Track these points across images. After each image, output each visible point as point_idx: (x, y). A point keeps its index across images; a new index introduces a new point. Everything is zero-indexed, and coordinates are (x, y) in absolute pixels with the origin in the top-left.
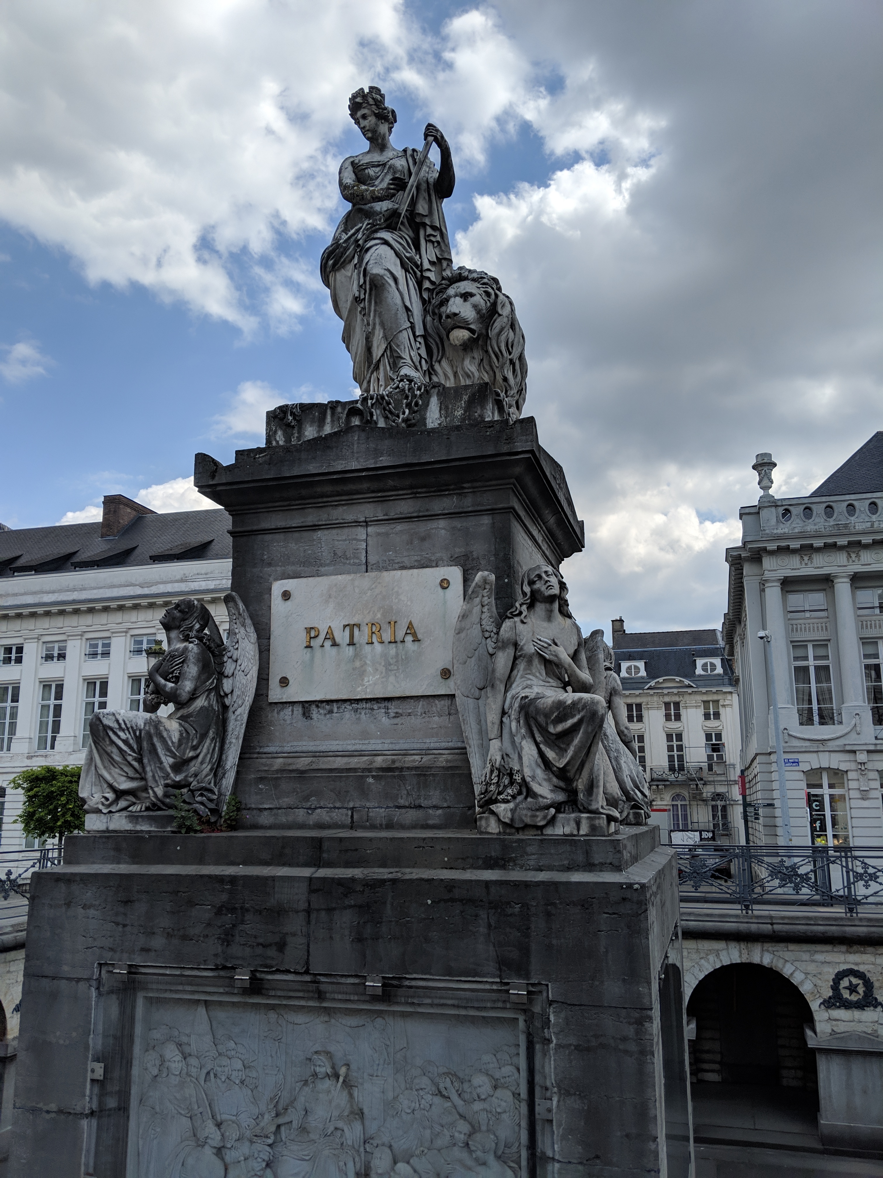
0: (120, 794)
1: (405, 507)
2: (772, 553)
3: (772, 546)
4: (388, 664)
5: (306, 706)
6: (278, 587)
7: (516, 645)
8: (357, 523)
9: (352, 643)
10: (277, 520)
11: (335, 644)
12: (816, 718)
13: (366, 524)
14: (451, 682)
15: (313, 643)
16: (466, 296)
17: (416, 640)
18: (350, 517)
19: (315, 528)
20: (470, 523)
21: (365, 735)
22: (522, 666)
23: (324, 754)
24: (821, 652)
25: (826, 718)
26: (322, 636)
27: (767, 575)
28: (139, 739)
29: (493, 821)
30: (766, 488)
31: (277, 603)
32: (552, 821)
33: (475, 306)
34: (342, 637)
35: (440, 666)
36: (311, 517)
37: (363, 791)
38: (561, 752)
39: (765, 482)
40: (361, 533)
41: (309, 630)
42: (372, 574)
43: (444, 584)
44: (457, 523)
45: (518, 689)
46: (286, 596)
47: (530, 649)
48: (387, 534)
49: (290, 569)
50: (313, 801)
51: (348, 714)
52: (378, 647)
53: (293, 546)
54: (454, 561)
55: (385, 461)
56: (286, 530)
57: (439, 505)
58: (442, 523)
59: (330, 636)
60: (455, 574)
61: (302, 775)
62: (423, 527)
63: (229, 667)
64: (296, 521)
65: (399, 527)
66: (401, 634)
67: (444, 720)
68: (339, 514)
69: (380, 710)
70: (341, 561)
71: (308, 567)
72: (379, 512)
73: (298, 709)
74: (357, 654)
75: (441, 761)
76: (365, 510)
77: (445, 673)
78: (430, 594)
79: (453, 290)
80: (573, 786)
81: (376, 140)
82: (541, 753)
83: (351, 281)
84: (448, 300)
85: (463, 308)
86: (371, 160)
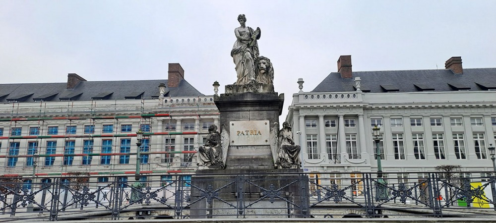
0: (205, 162)
1: (257, 108)
2: (302, 108)
3: (302, 106)
4: (255, 139)
5: (237, 146)
6: (231, 123)
7: (283, 136)
8: (247, 111)
9: (247, 134)
10: (230, 109)
11: (244, 135)
12: (313, 157)
13: (249, 111)
14: (267, 142)
15: (239, 134)
16: (264, 63)
17: (260, 134)
18: (246, 109)
19: (239, 111)
20: (271, 112)
21: (250, 152)
22: (283, 140)
23: (242, 156)
24: (314, 138)
25: (316, 157)
26: (241, 133)
27: (301, 115)
30: (301, 89)
31: (231, 126)
32: (291, 167)
33: (266, 65)
34: (245, 133)
35: (265, 140)
36: (237, 109)
37: (252, 163)
38: (293, 155)
39: (301, 87)
40: (248, 113)
41: (238, 132)
42: (251, 121)
43: (266, 124)
44: (268, 112)
45: (283, 144)
46: (233, 124)
47: (285, 137)
48: (254, 113)
49: (233, 119)
50: (242, 165)
51: (246, 148)
52: (253, 135)
53: (234, 114)
54: (268, 119)
55: (255, 99)
56: (232, 111)
57: (264, 108)
58: (265, 112)
59: (243, 133)
60: (268, 122)
62: (261, 112)
63: (222, 138)
64: (234, 109)
65: (256, 112)
66: (257, 133)
67: (266, 150)
68: (244, 108)
69: (253, 148)
70: (244, 118)
71: (238, 119)
72: (252, 108)
73: (236, 147)
74: (248, 137)
75: (267, 157)
76: (249, 108)
77: (266, 141)
78: (263, 125)
79: (261, 61)
80: (294, 160)
81: (243, 25)
82: (289, 155)
83: (239, 57)
84: (260, 64)
85: (264, 66)
86: (242, 30)
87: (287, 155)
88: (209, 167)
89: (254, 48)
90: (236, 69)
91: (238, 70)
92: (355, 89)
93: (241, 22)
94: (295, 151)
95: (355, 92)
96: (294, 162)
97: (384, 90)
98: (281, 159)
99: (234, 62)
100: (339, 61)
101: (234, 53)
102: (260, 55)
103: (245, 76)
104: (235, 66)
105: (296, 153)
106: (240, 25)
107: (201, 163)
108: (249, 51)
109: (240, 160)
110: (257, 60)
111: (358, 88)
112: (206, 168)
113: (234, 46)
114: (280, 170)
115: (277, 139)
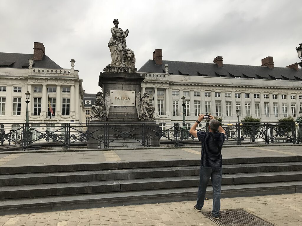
0: (96, 116)
1: (128, 83)
4: (126, 102)
6: (111, 91)
7: (144, 101)
8: (121, 84)
9: (121, 99)
10: (110, 82)
11: (119, 99)
13: (123, 84)
15: (116, 99)
16: (130, 54)
17: (130, 99)
19: (116, 84)
20: (136, 86)
21: (123, 110)
22: (144, 103)
23: (118, 112)
26: (117, 98)
28: (98, 109)
29: (143, 119)
32: (149, 119)
34: (120, 98)
36: (115, 82)
37: (125, 117)
40: (122, 85)
41: (115, 97)
42: (123, 91)
43: (133, 93)
44: (134, 85)
45: (144, 106)
46: (112, 92)
48: (125, 86)
49: (112, 89)
50: (118, 118)
51: (121, 108)
52: (125, 100)
53: (112, 86)
54: (134, 90)
55: (127, 77)
56: (112, 84)
57: (132, 83)
58: (132, 85)
59: (118, 98)
60: (134, 92)
61: (116, 115)
62: (130, 86)
64: (113, 83)
65: (127, 85)
66: (127, 99)
67: (133, 109)
68: (119, 82)
69: (125, 108)
70: (119, 89)
71: (115, 89)
72: (124, 83)
73: (114, 107)
74: (122, 101)
75: (133, 113)
76: (122, 83)
77: (133, 104)
78: (131, 94)
79: (128, 52)
80: (151, 116)
81: (116, 27)
82: (148, 112)
83: (114, 48)
84: (128, 54)
85: (130, 55)
86: (116, 30)
87: (146, 112)
88: (99, 119)
89: (124, 43)
90: (111, 55)
91: (113, 56)
92: (164, 72)
93: (115, 24)
94: (152, 110)
95: (165, 74)
96: (150, 117)
97: (180, 74)
98: (143, 115)
99: (111, 51)
100: (154, 52)
101: (110, 45)
102: (127, 48)
103: (118, 61)
104: (110, 53)
105: (152, 111)
106: (114, 26)
107: (93, 117)
108: (121, 45)
109: (117, 115)
110: (126, 51)
111: (167, 71)
112: (97, 119)
113: (110, 40)
114: (143, 121)
115: (140, 103)
